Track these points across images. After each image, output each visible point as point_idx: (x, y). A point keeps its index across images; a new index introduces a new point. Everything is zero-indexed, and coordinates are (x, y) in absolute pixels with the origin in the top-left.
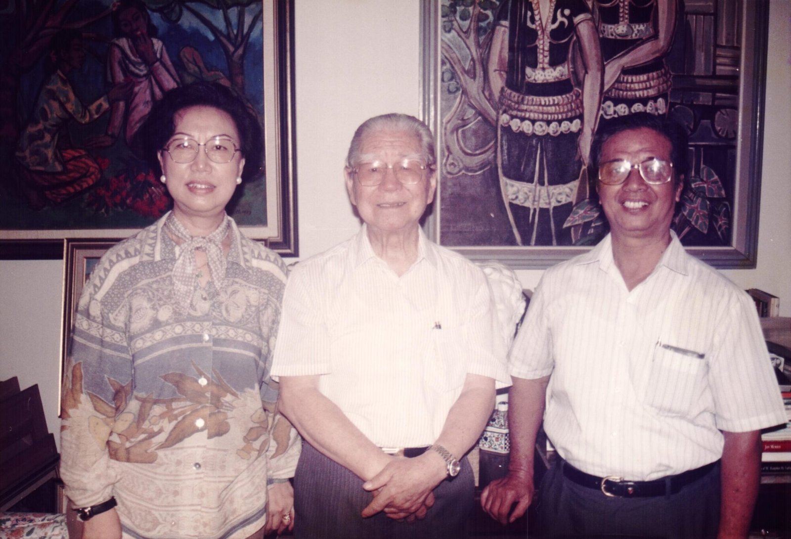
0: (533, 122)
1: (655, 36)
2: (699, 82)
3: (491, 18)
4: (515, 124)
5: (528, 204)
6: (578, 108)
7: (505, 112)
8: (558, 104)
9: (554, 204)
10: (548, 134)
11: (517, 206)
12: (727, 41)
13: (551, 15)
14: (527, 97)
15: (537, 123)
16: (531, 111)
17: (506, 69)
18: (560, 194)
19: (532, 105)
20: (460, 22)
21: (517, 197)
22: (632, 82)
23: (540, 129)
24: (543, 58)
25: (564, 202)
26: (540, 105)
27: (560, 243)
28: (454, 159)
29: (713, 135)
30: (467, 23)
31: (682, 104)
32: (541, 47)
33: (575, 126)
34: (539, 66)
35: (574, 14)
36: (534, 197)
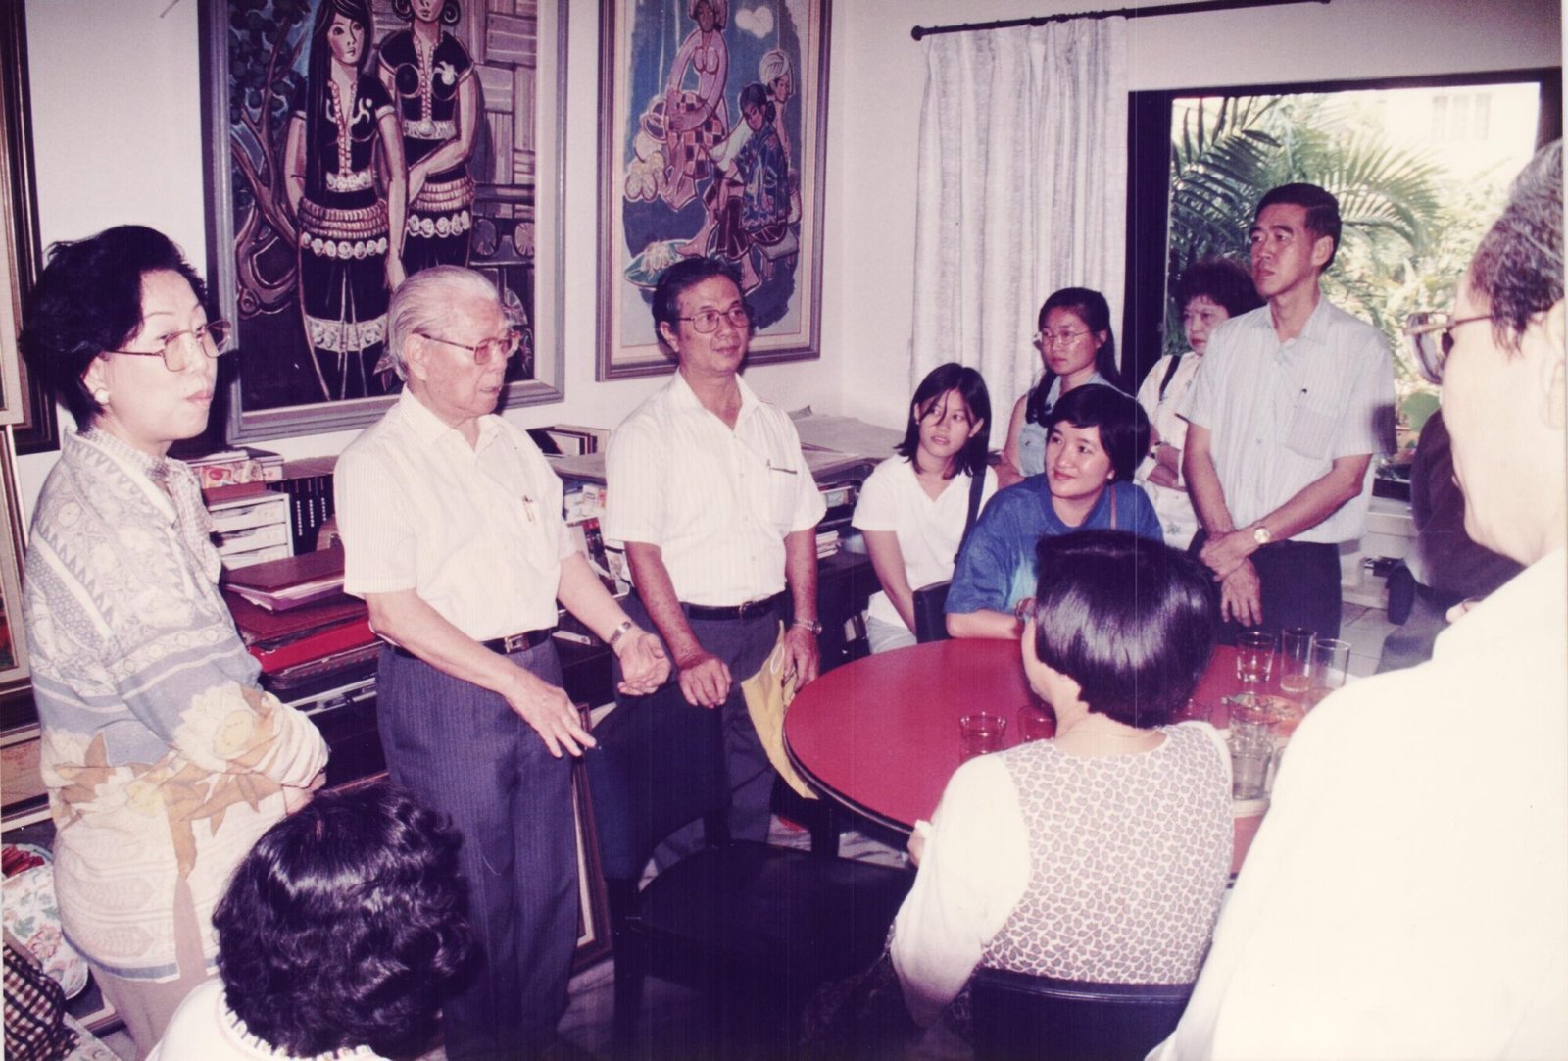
0: (337, 242)
1: (457, 137)
2: (501, 192)
3: (286, 106)
4: (317, 246)
5: (336, 348)
6: (383, 223)
7: (305, 230)
8: (363, 220)
9: (364, 345)
10: (353, 257)
11: (323, 351)
12: (525, 145)
13: (352, 105)
14: (329, 211)
15: (342, 244)
16: (334, 229)
17: (304, 174)
18: (369, 332)
19: (335, 220)
20: (250, 109)
21: (323, 341)
22: (437, 193)
23: (345, 251)
24: (345, 161)
25: (373, 343)
26: (344, 220)
27: (371, 394)
28: (249, 294)
29: (514, 253)
30: (257, 112)
31: (484, 217)
32: (343, 146)
33: (380, 247)
34: (342, 170)
35: (377, 106)
36: (342, 337)
